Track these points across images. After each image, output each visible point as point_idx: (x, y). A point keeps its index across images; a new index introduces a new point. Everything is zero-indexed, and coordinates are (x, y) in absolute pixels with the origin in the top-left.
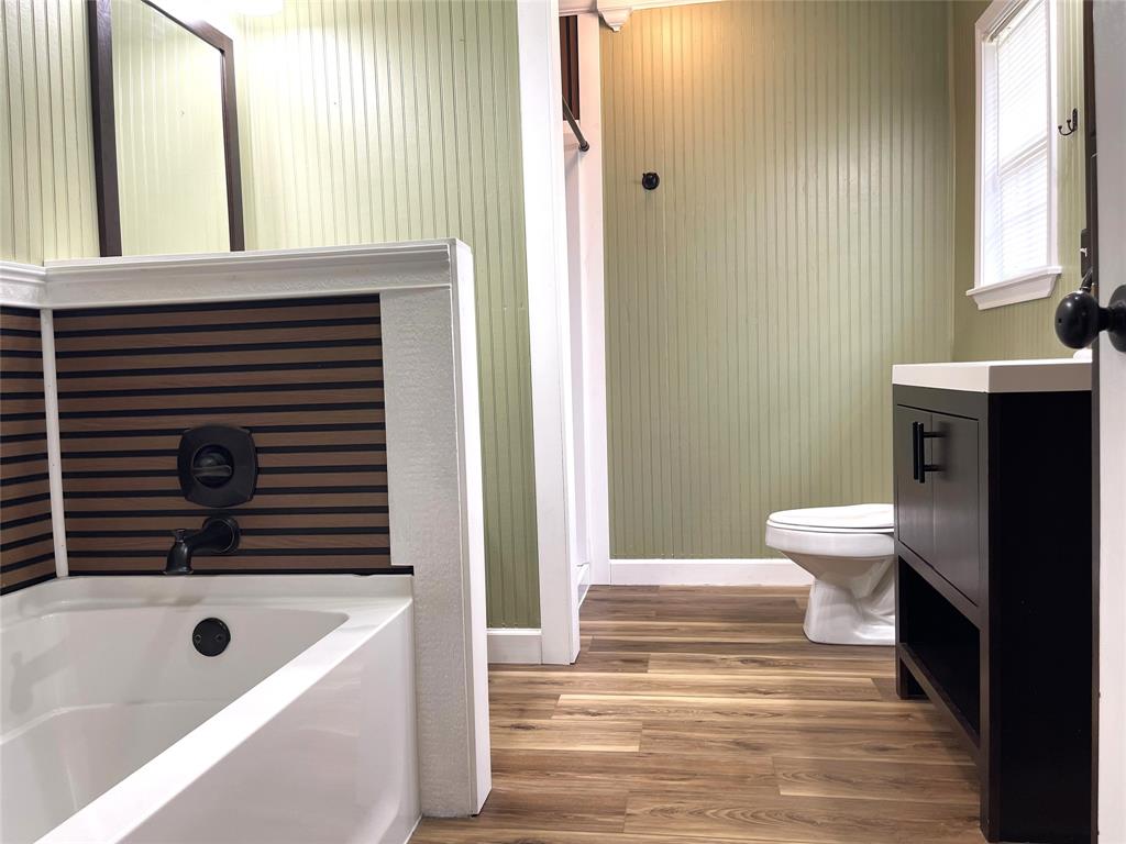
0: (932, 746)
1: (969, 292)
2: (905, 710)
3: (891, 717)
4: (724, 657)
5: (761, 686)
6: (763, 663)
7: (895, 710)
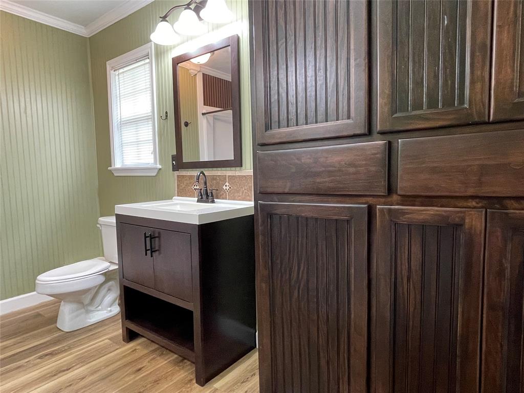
0: (154, 359)
1: (109, 168)
2: (132, 348)
3: (129, 354)
4: (27, 360)
5: (62, 367)
6: (52, 354)
7: (128, 350)
